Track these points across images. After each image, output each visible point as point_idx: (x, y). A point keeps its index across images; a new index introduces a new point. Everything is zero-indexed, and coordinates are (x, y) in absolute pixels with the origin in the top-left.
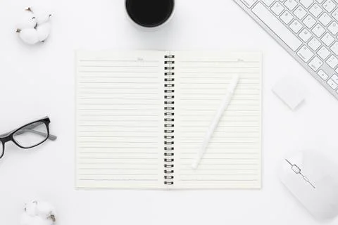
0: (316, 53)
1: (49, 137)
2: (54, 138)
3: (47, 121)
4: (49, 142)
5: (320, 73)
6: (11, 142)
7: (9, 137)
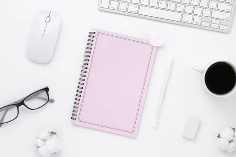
0: (193, 14)
1: (49, 100)
2: (52, 101)
3: (46, 90)
4: (49, 104)
5: (204, 24)
6: (23, 106)
7: (22, 103)
